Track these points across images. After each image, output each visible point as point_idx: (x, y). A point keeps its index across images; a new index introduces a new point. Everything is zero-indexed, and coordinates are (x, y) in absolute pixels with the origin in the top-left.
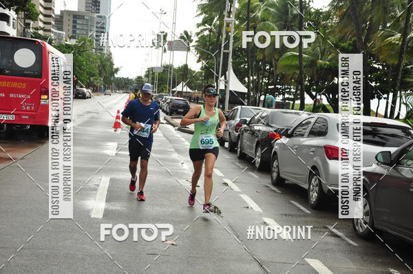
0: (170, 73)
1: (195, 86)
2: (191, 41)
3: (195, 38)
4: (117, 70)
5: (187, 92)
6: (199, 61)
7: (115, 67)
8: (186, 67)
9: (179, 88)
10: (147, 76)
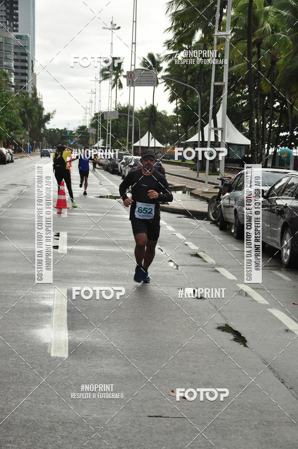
0: (131, 120)
1: (167, 138)
2: (159, 69)
3: (165, 65)
4: (48, 118)
5: (155, 148)
6: (171, 100)
7: (45, 113)
8: (153, 108)
9: (144, 142)
10: (94, 125)
